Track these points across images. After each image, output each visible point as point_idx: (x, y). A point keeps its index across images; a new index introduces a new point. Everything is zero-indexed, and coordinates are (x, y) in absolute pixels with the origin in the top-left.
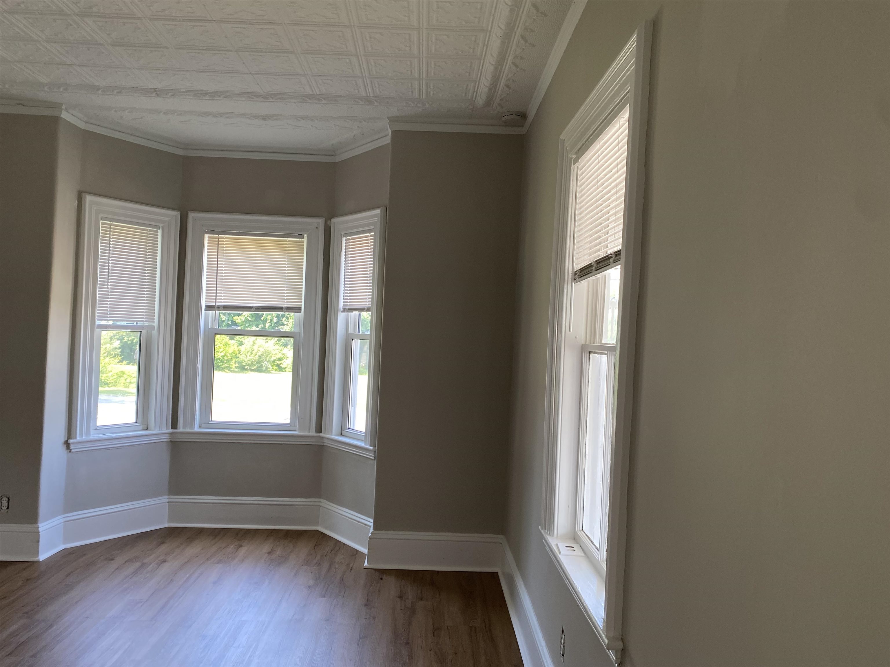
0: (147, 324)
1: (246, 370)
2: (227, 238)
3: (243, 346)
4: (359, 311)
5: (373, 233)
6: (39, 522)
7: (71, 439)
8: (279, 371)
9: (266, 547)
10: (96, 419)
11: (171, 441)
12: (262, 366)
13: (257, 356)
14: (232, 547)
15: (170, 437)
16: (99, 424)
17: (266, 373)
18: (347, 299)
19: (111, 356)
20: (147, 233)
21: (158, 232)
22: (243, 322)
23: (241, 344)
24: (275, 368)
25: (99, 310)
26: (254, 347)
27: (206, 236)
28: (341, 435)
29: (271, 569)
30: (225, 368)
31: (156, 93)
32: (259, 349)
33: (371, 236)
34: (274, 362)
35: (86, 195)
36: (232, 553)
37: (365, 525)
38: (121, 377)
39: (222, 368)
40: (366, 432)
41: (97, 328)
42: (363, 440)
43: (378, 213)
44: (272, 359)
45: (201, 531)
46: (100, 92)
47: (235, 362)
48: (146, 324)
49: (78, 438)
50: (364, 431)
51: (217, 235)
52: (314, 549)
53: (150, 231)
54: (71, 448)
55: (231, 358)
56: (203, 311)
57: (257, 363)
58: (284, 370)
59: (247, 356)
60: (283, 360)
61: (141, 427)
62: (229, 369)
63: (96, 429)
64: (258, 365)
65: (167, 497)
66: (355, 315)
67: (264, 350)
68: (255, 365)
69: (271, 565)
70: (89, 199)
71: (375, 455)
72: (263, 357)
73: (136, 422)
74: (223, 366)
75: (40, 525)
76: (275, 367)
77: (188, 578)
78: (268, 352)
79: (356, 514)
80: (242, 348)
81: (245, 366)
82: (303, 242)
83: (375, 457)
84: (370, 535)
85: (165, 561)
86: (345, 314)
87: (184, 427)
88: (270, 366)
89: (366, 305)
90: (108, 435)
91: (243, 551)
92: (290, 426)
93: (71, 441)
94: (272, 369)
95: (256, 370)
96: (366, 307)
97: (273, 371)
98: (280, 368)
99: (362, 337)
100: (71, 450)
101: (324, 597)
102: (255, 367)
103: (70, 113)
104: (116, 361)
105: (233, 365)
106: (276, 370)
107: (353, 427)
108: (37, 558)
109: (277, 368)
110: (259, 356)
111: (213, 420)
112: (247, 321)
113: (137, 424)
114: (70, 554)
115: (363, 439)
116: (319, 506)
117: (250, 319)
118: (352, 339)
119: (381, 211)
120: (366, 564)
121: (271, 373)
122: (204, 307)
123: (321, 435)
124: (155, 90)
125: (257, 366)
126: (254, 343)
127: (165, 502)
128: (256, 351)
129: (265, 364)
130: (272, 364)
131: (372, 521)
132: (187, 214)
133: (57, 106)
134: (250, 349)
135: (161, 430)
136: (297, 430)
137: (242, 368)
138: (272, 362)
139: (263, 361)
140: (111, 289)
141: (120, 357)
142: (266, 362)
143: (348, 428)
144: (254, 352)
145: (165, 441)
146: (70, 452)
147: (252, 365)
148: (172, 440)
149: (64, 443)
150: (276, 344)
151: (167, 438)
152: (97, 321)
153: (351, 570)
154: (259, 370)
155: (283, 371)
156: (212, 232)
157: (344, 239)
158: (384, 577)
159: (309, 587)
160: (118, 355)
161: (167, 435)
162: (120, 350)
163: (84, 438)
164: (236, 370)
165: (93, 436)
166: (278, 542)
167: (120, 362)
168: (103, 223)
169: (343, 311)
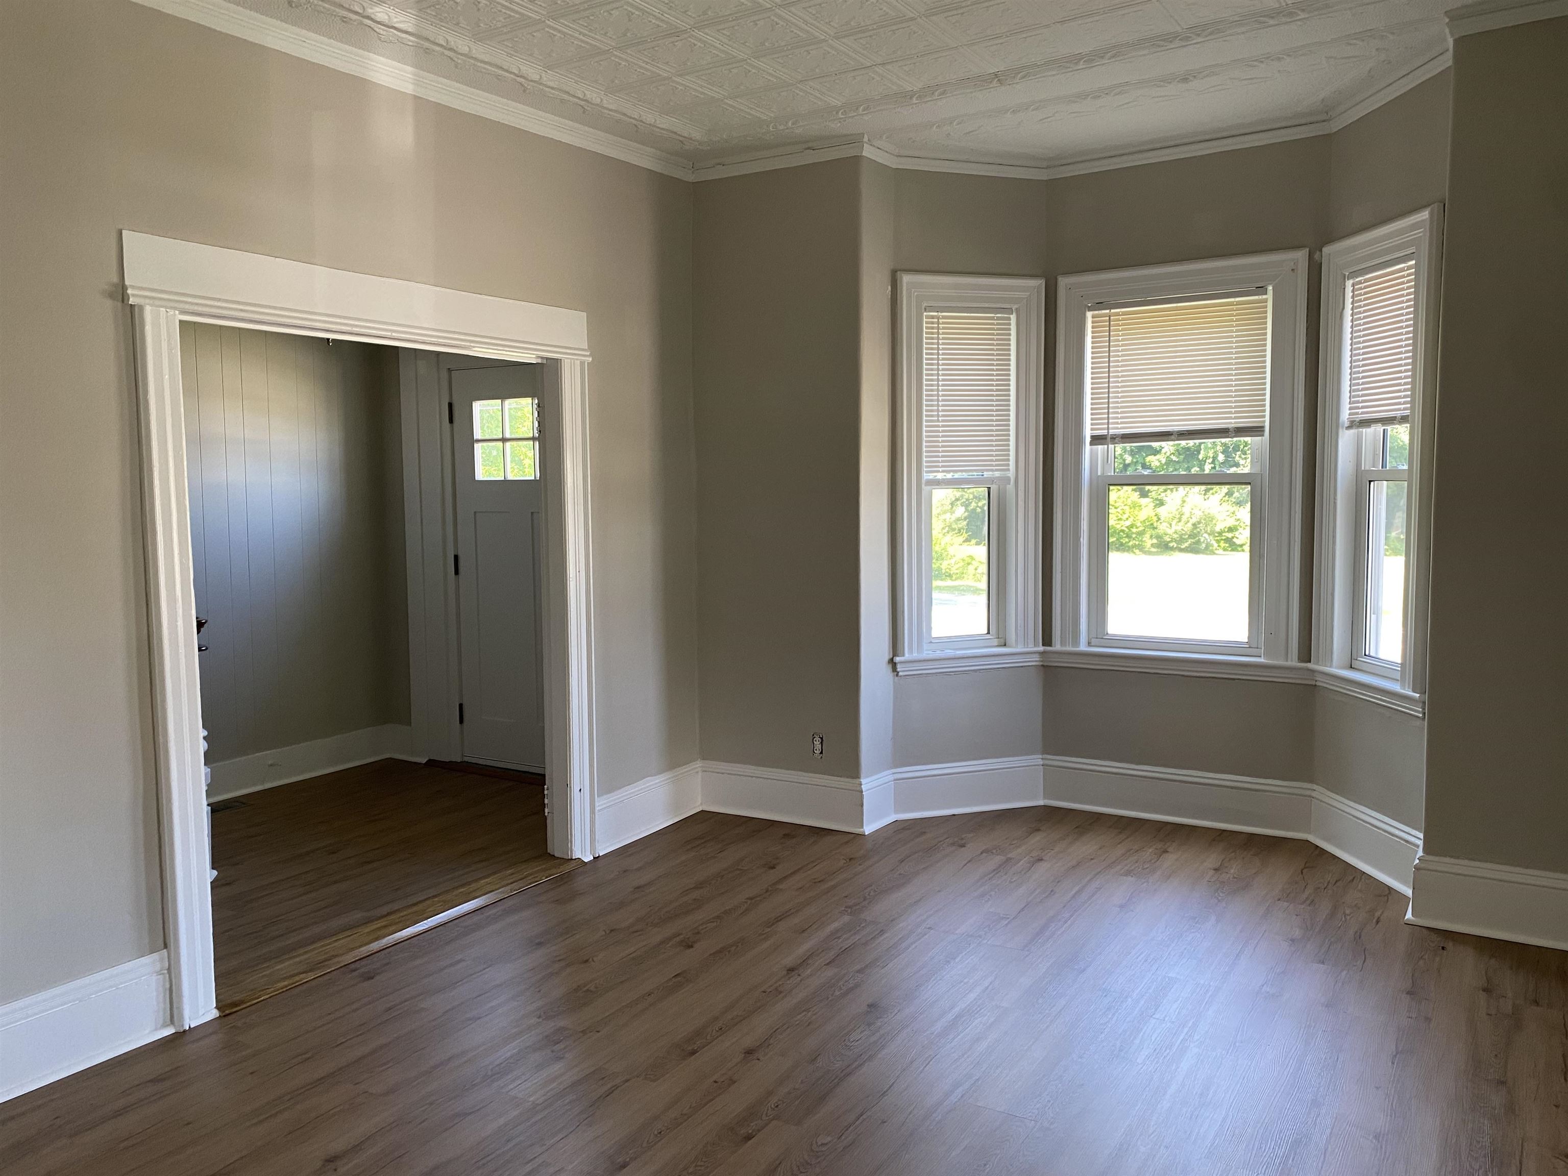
0: (999, 475)
1: (1172, 549)
2: (1124, 314)
3: (1162, 507)
4: (1383, 424)
5: (1413, 262)
6: (862, 775)
7: (898, 656)
8: (1230, 551)
9: (1212, 859)
10: (929, 628)
11: (1043, 666)
12: (1198, 542)
13: (1190, 526)
14: (1149, 853)
15: (1041, 659)
16: (935, 634)
17: (1207, 554)
18: (1358, 402)
19: (954, 532)
20: (993, 324)
21: (1009, 319)
22: (1164, 465)
23: (1161, 503)
24: (1224, 545)
25: (926, 457)
26: (1184, 509)
27: (1089, 314)
28: (1351, 667)
29: (1220, 898)
30: (1133, 548)
31: (997, 79)
32: (1193, 512)
33: (1409, 268)
34: (1220, 534)
35: (903, 275)
36: (1150, 861)
37: (1407, 841)
38: (969, 564)
39: (1129, 547)
40: (1403, 665)
41: (925, 486)
42: (1398, 680)
43: (1424, 218)
44: (1218, 529)
45: (1098, 817)
46: (914, 100)
47: (1151, 536)
48: (997, 474)
49: (907, 655)
50: (1399, 661)
51: (1108, 311)
52: (1302, 873)
53: (998, 319)
54: (898, 670)
55: (1144, 530)
56: (1087, 448)
57: (1190, 536)
58: (1240, 549)
59: (1171, 525)
60: (1238, 530)
61: (996, 642)
62: (1141, 548)
63: (931, 642)
64: (1192, 540)
65: (1041, 756)
66: (1375, 434)
67: (1202, 514)
68: (1186, 540)
69: (1219, 892)
70: (906, 279)
71: (1424, 709)
72: (1201, 525)
73: (988, 633)
74: (1130, 544)
75: (863, 781)
76: (1222, 544)
77: (1079, 892)
78: (1209, 517)
79: (1386, 819)
80: (1161, 511)
81: (1169, 542)
82: (1266, 301)
83: (1425, 713)
84: (1417, 861)
85: (1041, 860)
86: (1353, 431)
87: (1063, 643)
88: (1214, 542)
89: (1399, 410)
90: (950, 653)
91: (1170, 860)
92: (1249, 647)
93: (897, 659)
94: (1218, 548)
95: (1189, 549)
96: (1398, 414)
97: (1220, 551)
98: (1232, 546)
99: (1391, 476)
100: (898, 672)
101: (1323, 963)
102: (1186, 544)
103: (874, 146)
104: (961, 539)
105: (1148, 542)
106: (1225, 550)
107: (1377, 652)
108: (862, 830)
109: (1227, 545)
110: (1194, 525)
111: (1109, 632)
112: (1169, 462)
113: (988, 637)
114: (904, 829)
115: (1398, 676)
116: (1310, 796)
117: (1174, 458)
118: (1370, 482)
119: (1431, 214)
120: (1409, 915)
121: (1217, 554)
122: (1088, 440)
123: (1310, 666)
124: (996, 75)
125: (1190, 542)
126: (1184, 502)
127: (1038, 765)
128: (1187, 515)
129: (1205, 537)
130: (1218, 538)
131: (1421, 836)
132: (1056, 279)
133: (855, 140)
134: (1177, 513)
135: (1026, 646)
136: (1262, 655)
137: (1164, 546)
138: (1217, 535)
139: (1201, 533)
140: (943, 421)
141: (966, 533)
142: (1206, 535)
143: (1365, 655)
144: (1184, 518)
145: (1034, 666)
146: (897, 675)
147: (1181, 540)
148: (1045, 664)
149: (889, 662)
150: (1224, 501)
151: (1036, 661)
152: (925, 474)
153: (1378, 922)
154: (1194, 549)
155: (1238, 551)
156: (1099, 305)
157: (1349, 283)
158: (1450, 945)
159: (1293, 940)
160: (964, 529)
161: (1037, 655)
162: (965, 523)
163: (915, 655)
164: (1153, 550)
165: (927, 654)
166: (1232, 852)
167: (967, 540)
168: (927, 317)
169: (1349, 428)
